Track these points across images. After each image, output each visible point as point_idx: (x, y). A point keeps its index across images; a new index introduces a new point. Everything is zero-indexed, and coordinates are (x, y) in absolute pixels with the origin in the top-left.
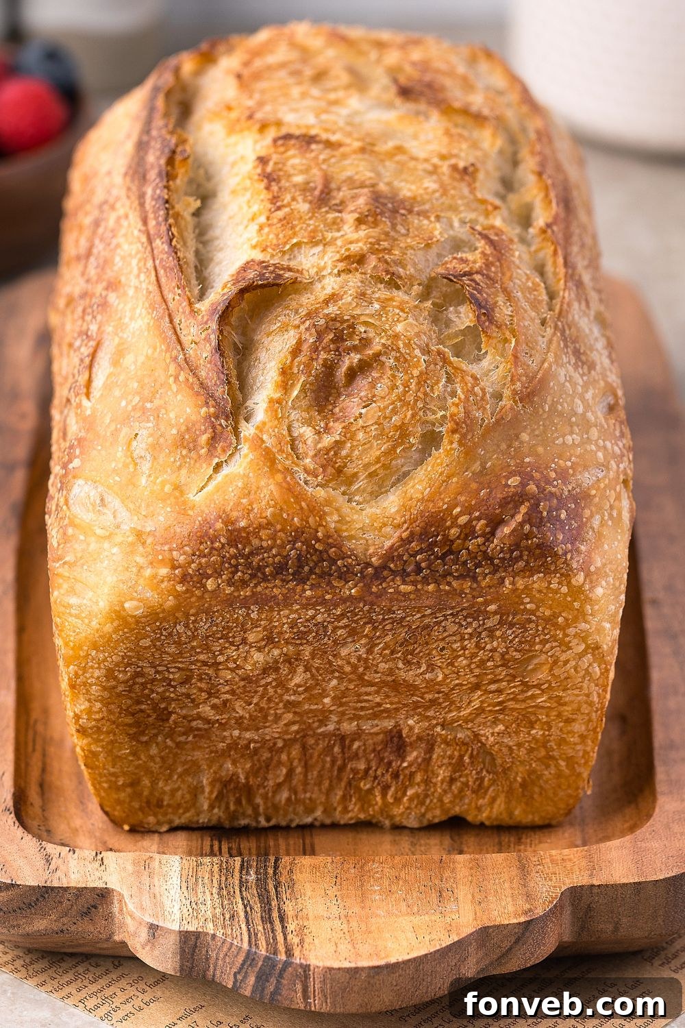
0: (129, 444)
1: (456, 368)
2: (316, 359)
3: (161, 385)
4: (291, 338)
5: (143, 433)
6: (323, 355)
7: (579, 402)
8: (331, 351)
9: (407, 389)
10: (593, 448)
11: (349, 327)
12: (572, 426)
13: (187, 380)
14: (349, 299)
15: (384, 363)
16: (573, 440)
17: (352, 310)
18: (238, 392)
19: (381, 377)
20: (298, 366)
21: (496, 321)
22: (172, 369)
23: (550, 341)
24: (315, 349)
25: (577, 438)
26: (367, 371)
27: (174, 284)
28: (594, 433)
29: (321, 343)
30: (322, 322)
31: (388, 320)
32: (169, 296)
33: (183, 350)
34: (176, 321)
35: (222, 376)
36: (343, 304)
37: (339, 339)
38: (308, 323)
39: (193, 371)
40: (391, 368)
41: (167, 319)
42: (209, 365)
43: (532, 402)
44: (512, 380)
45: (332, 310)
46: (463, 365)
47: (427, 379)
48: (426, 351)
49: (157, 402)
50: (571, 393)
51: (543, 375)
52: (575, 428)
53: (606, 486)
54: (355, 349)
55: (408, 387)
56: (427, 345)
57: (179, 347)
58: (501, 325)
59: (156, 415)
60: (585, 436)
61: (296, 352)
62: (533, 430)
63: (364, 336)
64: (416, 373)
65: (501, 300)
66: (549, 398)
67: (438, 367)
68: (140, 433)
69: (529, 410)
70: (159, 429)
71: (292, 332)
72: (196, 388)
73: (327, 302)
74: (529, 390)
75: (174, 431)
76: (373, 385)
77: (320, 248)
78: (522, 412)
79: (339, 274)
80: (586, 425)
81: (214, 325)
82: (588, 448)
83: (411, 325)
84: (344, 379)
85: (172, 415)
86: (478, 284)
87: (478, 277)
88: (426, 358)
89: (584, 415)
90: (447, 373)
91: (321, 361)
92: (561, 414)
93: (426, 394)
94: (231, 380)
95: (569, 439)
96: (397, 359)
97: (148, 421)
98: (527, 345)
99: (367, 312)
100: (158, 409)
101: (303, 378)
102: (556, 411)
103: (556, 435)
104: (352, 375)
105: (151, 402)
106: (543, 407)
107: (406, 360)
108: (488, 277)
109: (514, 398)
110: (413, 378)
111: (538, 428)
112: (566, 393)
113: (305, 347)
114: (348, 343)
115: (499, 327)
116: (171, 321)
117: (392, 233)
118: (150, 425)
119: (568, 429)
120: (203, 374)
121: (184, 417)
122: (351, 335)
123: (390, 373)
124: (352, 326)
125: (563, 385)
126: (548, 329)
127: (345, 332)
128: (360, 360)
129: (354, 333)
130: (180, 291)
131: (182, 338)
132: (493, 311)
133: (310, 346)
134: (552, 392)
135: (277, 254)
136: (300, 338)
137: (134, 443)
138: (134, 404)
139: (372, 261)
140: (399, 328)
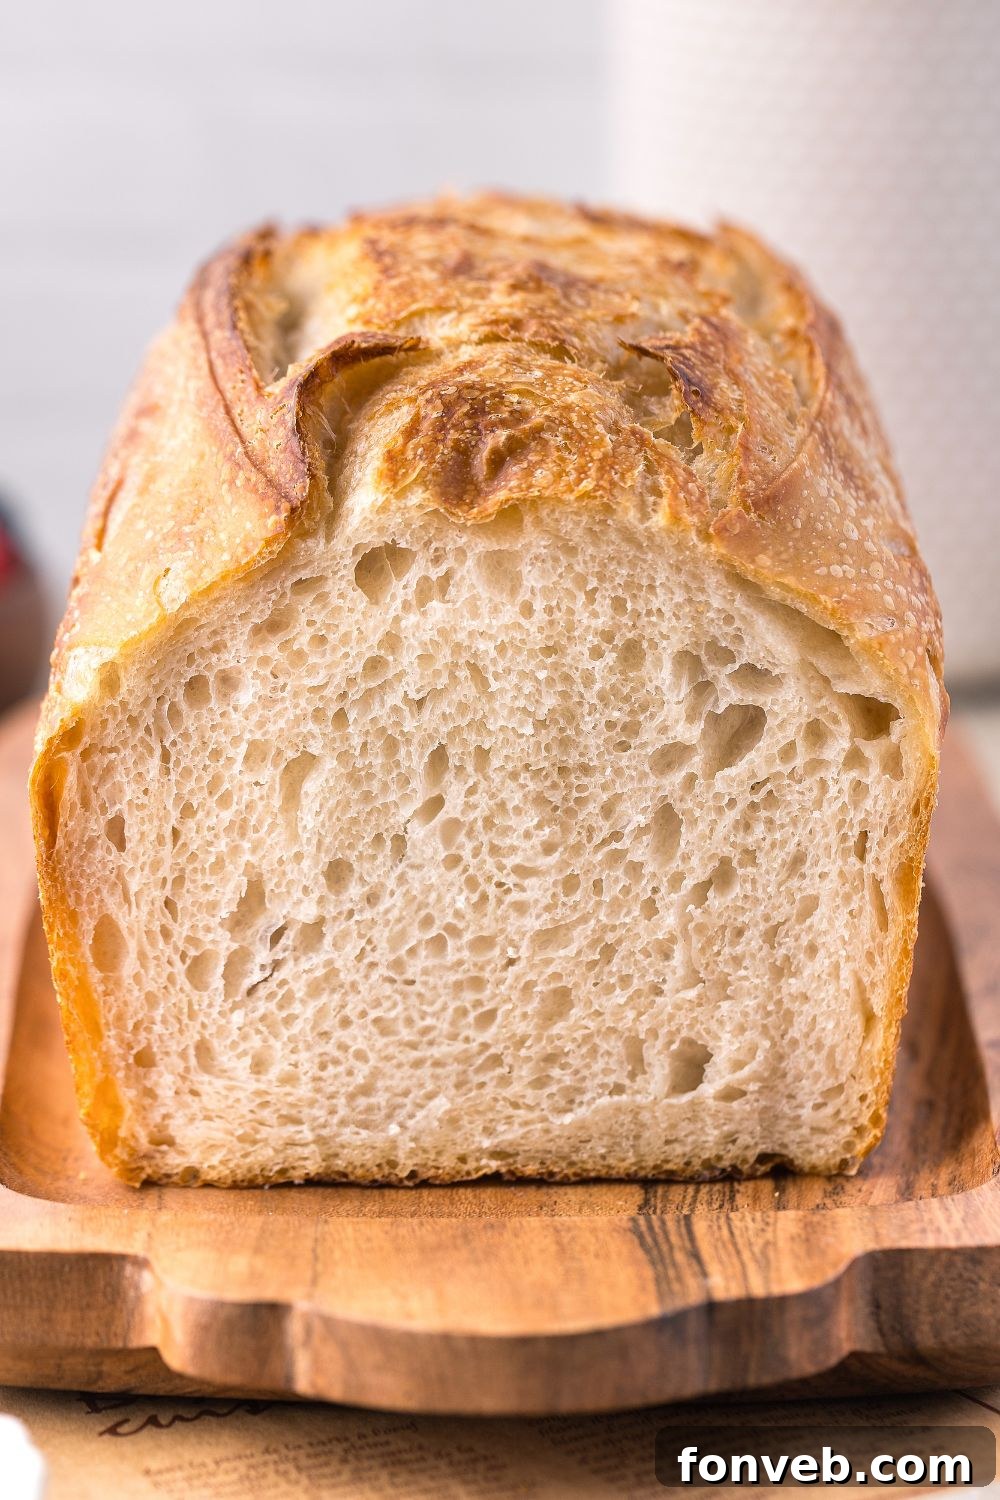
0: (156, 583)
1: (661, 455)
2: (443, 441)
3: (209, 501)
4: (403, 416)
5: (178, 567)
6: (453, 435)
7: (852, 526)
8: (466, 429)
9: (582, 476)
10: (877, 587)
11: (494, 396)
12: (841, 555)
13: (249, 480)
14: (496, 364)
15: (547, 442)
16: (844, 572)
17: (501, 377)
18: (327, 494)
19: (542, 460)
20: (415, 449)
21: (715, 404)
22: (226, 472)
23: (803, 442)
24: (441, 427)
25: (852, 573)
26: (521, 453)
27: (235, 370)
28: (878, 570)
29: (449, 419)
30: (452, 390)
31: (555, 389)
32: (227, 386)
33: (243, 442)
34: (236, 412)
35: (301, 466)
36: (485, 371)
37: (477, 411)
38: (430, 393)
39: (258, 465)
40: (558, 449)
41: (222, 410)
42: (281, 456)
43: (775, 512)
44: (740, 477)
45: (469, 377)
46: (672, 453)
47: (614, 463)
48: (614, 429)
49: (200, 524)
50: (838, 511)
51: (791, 476)
52: (847, 557)
53: (899, 642)
54: (503, 423)
55: (585, 472)
56: (616, 423)
57: (237, 439)
58: (723, 409)
59: (198, 540)
60: (863, 571)
61: (411, 431)
62: (779, 554)
63: (516, 407)
64: (597, 454)
65: (724, 383)
66: (802, 511)
67: (633, 450)
68: (173, 567)
69: (770, 523)
70: (202, 557)
71: (405, 409)
72: (261, 487)
73: (460, 370)
74: (768, 492)
75: (226, 557)
76: (529, 472)
77: (453, 315)
78: (758, 525)
79: (480, 342)
80: (865, 558)
81: (292, 402)
82: (869, 586)
83: (592, 396)
84: (485, 468)
85: (223, 536)
86: (689, 359)
87: (687, 353)
88: (614, 438)
89: (860, 543)
90: (646, 458)
91: (450, 443)
92: (822, 536)
93: (613, 483)
94: (315, 472)
95: (837, 570)
96: (567, 436)
97: (187, 547)
98: (764, 437)
99: (523, 379)
100: (202, 532)
101: (422, 464)
102: (815, 529)
103: (814, 562)
104: (498, 462)
105: (192, 523)
106: (792, 522)
107: (582, 438)
108: (704, 354)
109: (744, 503)
110: (592, 461)
111: (786, 551)
112: (830, 511)
113: (425, 426)
114: (493, 417)
115: (720, 412)
116: (228, 411)
117: (564, 302)
118: (190, 553)
119: (835, 557)
120: (273, 468)
121: (242, 536)
122: (496, 408)
123: (556, 454)
124: (500, 396)
125: (825, 500)
126: (799, 428)
127: (488, 402)
128: (510, 438)
129: (502, 403)
130: (244, 377)
131: (244, 430)
132: (711, 392)
133: (433, 424)
134: (806, 503)
135: (387, 325)
136: (417, 414)
137: (163, 582)
138: (165, 531)
139: (533, 326)
140: (572, 398)
